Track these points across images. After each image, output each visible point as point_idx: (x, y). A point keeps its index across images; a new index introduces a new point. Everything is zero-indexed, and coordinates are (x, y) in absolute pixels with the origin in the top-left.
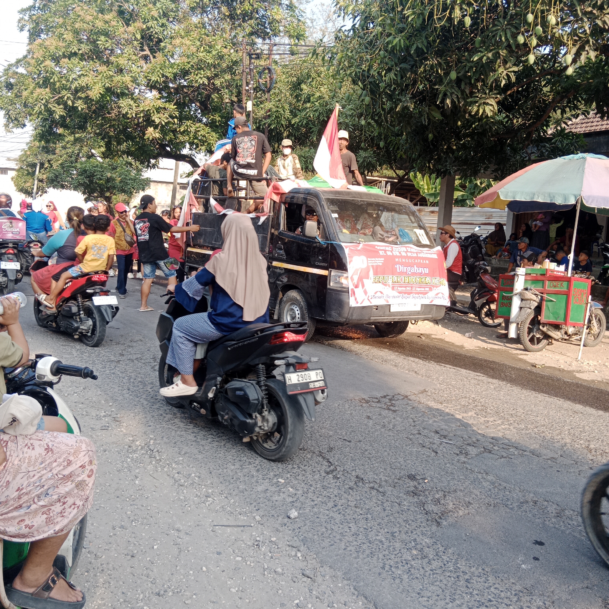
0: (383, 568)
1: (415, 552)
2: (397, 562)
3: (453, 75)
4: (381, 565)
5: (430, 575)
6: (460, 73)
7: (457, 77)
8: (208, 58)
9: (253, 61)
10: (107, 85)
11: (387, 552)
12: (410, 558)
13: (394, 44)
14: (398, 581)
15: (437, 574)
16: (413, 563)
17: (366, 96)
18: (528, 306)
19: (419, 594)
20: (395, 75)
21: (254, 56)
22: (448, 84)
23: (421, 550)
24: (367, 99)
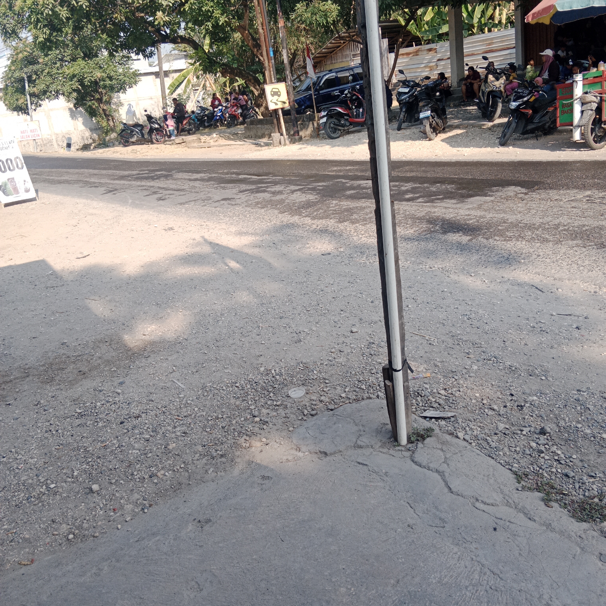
18: (589, 108)
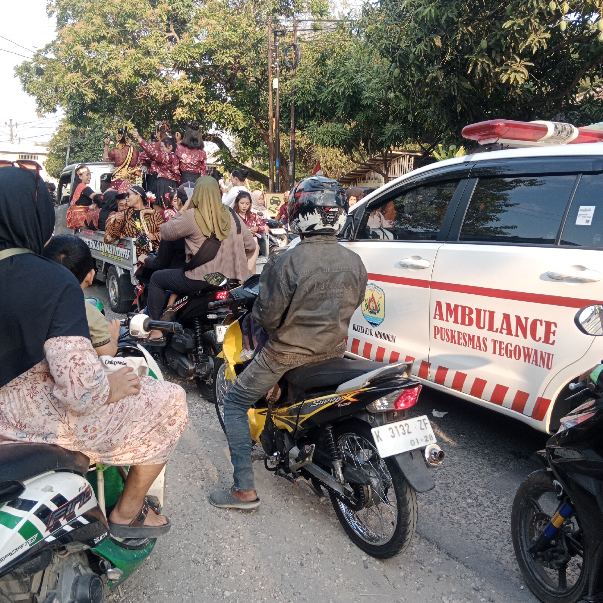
0: (441, 514)
1: (469, 501)
2: (454, 510)
3: (484, 44)
4: (439, 512)
5: (486, 520)
6: (490, 41)
7: (488, 46)
8: (234, 37)
9: (278, 38)
10: (136, 67)
11: (443, 501)
12: (465, 506)
13: (424, 14)
14: (456, 526)
15: (493, 519)
16: (469, 510)
17: (395, 68)
19: (478, 536)
20: (426, 46)
21: (279, 33)
22: (479, 53)
23: (476, 499)
24: (397, 71)
